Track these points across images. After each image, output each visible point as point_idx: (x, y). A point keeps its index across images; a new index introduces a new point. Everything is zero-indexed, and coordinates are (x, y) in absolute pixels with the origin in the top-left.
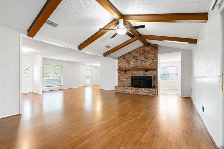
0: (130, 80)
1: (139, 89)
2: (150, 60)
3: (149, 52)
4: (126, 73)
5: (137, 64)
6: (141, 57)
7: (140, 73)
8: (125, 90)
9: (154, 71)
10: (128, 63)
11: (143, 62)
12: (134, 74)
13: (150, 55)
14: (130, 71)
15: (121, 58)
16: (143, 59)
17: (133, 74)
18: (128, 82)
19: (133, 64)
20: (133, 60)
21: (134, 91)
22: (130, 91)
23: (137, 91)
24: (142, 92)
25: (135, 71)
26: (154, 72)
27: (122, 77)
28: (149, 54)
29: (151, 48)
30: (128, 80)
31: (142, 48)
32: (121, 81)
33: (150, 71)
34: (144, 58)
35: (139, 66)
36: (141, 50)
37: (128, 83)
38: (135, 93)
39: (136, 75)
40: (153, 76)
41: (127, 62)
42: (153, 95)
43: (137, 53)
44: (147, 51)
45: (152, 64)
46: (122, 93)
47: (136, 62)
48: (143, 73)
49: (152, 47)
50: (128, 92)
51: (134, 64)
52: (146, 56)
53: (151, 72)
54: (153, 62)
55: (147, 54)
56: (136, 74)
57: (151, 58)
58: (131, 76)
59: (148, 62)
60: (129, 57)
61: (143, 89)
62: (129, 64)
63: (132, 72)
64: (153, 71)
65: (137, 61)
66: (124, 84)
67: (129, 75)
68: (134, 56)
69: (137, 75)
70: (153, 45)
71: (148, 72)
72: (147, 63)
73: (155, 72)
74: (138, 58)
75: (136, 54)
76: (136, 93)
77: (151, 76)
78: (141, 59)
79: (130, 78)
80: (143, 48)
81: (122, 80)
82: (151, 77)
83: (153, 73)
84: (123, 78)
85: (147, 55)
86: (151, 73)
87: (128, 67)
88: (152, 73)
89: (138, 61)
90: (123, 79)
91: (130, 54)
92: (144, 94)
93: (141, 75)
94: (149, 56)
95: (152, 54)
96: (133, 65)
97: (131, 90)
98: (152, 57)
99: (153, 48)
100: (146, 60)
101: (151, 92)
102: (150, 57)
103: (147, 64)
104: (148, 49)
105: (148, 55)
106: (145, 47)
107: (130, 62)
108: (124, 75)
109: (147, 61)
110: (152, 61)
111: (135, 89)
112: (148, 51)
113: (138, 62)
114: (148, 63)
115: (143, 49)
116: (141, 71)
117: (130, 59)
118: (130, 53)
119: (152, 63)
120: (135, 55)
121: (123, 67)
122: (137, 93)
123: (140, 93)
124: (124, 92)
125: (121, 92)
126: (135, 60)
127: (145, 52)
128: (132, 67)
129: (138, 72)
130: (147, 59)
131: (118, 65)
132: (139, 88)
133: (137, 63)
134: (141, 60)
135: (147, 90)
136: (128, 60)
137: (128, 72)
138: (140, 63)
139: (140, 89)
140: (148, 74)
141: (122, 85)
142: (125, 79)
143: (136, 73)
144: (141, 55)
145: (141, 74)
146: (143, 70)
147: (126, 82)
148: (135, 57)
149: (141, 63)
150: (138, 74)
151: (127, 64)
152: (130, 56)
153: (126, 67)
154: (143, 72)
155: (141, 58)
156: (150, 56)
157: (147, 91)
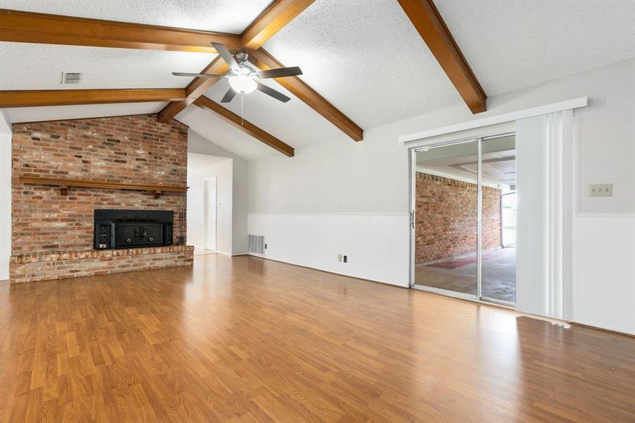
0: (90, 224)
1: (142, 252)
2: (169, 163)
3: (166, 141)
4: (68, 197)
5: (123, 169)
6: (138, 149)
7: (132, 201)
8: (76, 266)
9: (178, 195)
10: (80, 160)
11: (146, 167)
12: (108, 204)
13: (167, 149)
14: (89, 192)
15: (36, 130)
16: (143, 157)
17: (104, 203)
18: (78, 233)
19: (102, 167)
20: (104, 150)
21: (123, 262)
22: (105, 264)
23: (136, 261)
24: (155, 259)
25: (112, 192)
26: (179, 199)
27: (43, 211)
28: (164, 146)
29: (172, 131)
30: (79, 224)
31: (141, 121)
32: (39, 229)
33: (167, 195)
34: (150, 153)
35: (129, 176)
36: (140, 126)
37: (80, 237)
38: (125, 269)
39: (115, 207)
40: (175, 211)
41: (76, 152)
42: (187, 264)
43: (120, 130)
44: (158, 136)
45: (172, 176)
46: (64, 279)
47: (115, 161)
48: (143, 202)
49: (173, 127)
50: (94, 269)
51: (108, 168)
52: (154, 150)
53: (172, 199)
54: (175, 171)
55: (159, 144)
56: (119, 204)
57: (171, 159)
58: (95, 211)
59: (162, 170)
60: (86, 137)
61: (159, 250)
62: (84, 162)
63: (101, 193)
64: (176, 197)
65: (123, 158)
66: (55, 243)
67: (86, 205)
68: (108, 140)
69: (123, 206)
70: (176, 122)
71: (162, 199)
72: (159, 173)
73: (183, 200)
74: (126, 150)
75: (119, 134)
76: (132, 268)
77: (170, 211)
78: (138, 155)
79: (89, 216)
80: (144, 122)
81: (46, 225)
82: (172, 213)
83: (175, 203)
84: (47, 216)
85: (159, 146)
86: (169, 202)
87: (79, 174)
88: (172, 203)
89: (126, 158)
90: (48, 220)
91: (88, 124)
92: (161, 265)
93: (137, 205)
94: (164, 152)
95: (174, 148)
96: (102, 171)
97: (110, 259)
98: (173, 156)
99: (178, 131)
100: (156, 161)
101: (182, 254)
102: (169, 155)
103: (159, 175)
104: (163, 131)
105: (161, 147)
106: (154, 122)
107: (92, 159)
108: (55, 206)
109: (160, 166)
110: (174, 167)
111: (128, 252)
112: (162, 137)
113: (124, 162)
114: (163, 173)
115: (146, 126)
116: (138, 195)
117: (90, 147)
118: (90, 121)
119: (174, 174)
120: (112, 135)
121: (48, 171)
122: (135, 265)
123: (148, 264)
124: (76, 274)
125: (56, 277)
126: (113, 152)
127: (151, 135)
128: (102, 175)
129: (126, 195)
130: (159, 161)
131: (14, 160)
132: (144, 249)
133: (122, 165)
134: (137, 160)
135: (170, 252)
136: (81, 149)
137: (80, 195)
138: (132, 167)
139: (145, 251)
140: (162, 204)
141: (45, 247)
142: (62, 220)
143: (116, 201)
144: (139, 141)
145: (138, 203)
146: (145, 191)
147: (69, 233)
148: (111, 142)
149: (139, 167)
150: (127, 205)
151: (70, 161)
152: (89, 133)
153: (67, 173)
154: (145, 197)
155: (140, 152)
156: (167, 152)
157: (169, 255)
